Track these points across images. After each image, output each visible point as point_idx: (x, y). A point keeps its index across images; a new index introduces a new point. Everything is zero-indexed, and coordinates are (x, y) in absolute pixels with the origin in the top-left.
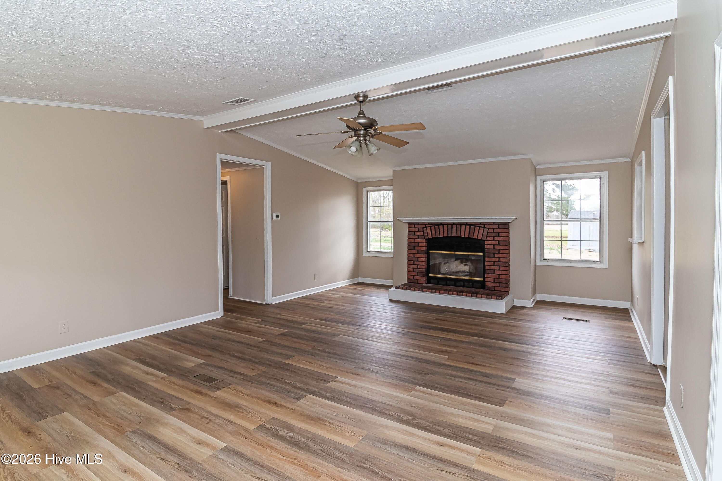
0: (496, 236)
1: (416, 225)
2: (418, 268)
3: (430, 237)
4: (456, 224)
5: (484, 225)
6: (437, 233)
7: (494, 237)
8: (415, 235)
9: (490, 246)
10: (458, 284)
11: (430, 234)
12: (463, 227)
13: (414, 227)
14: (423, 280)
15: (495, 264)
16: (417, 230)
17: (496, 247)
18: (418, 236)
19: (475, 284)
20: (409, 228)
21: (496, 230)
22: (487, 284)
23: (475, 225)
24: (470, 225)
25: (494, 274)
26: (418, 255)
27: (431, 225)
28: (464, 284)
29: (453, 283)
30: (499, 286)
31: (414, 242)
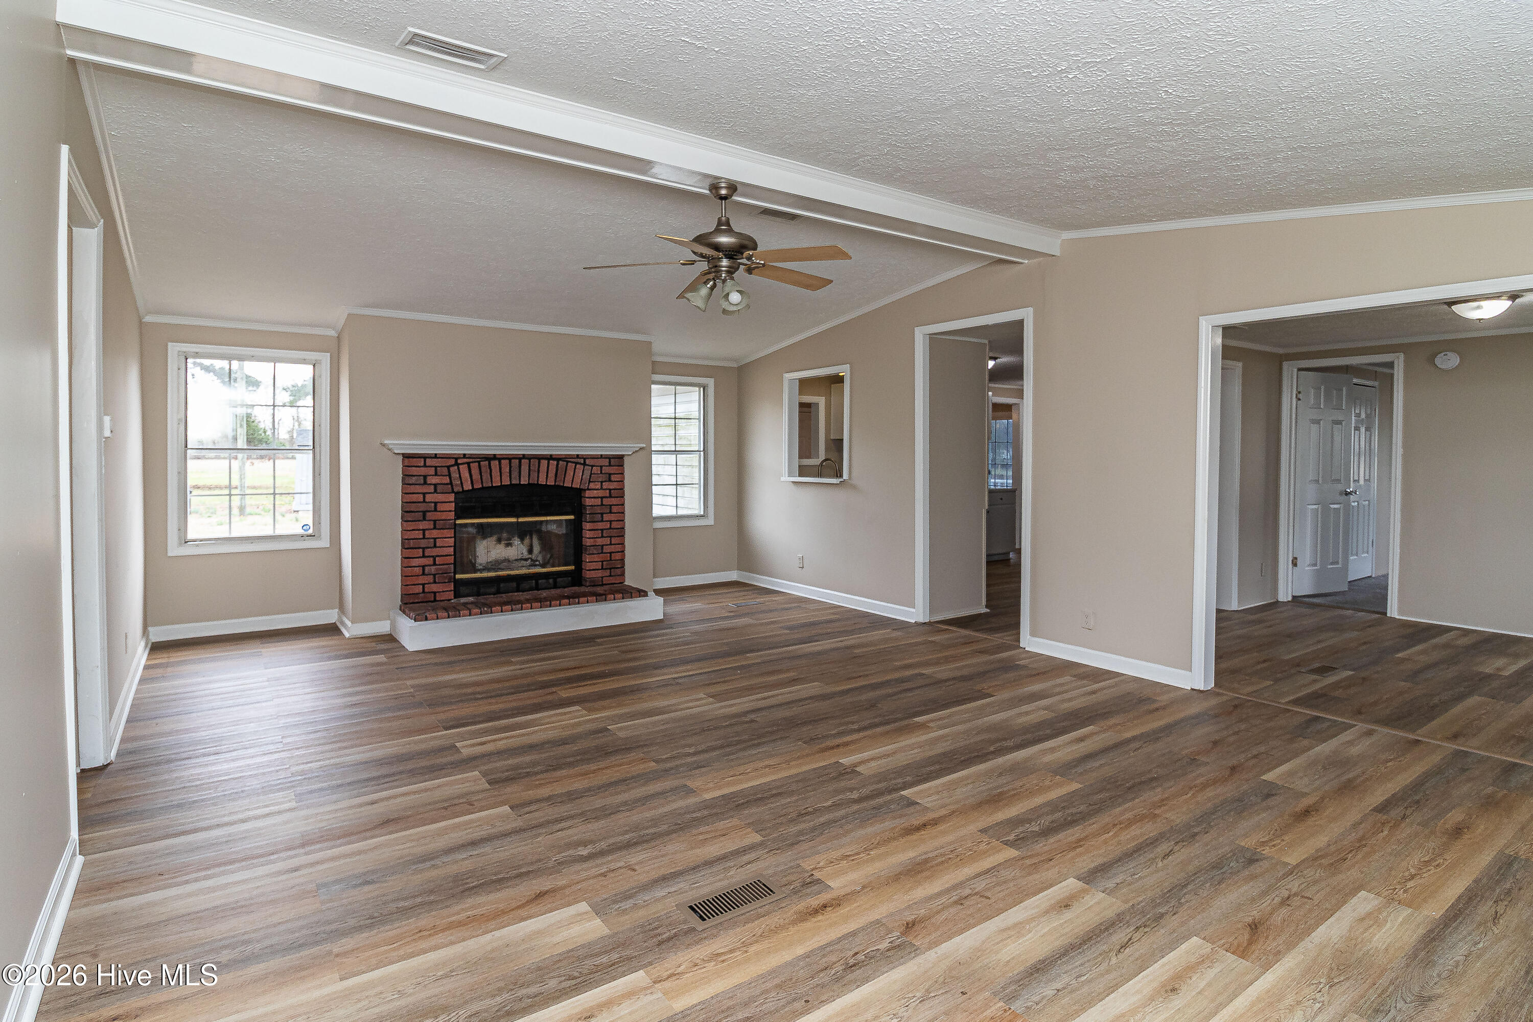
0: (605, 481)
1: (428, 460)
2: (435, 564)
3: (468, 486)
4: (530, 458)
5: (585, 459)
6: (486, 476)
7: (602, 482)
8: (425, 483)
9: (596, 500)
10: (525, 585)
11: (467, 480)
12: (544, 463)
13: (422, 464)
14: (445, 590)
15: (604, 535)
16: (432, 471)
17: (605, 501)
18: (435, 485)
19: (559, 580)
20: (405, 466)
21: (605, 470)
22: (588, 575)
23: (566, 459)
24: (558, 459)
25: (602, 553)
26: (435, 534)
27: (471, 460)
28: (537, 583)
29: (514, 584)
30: (610, 576)
31: (424, 501)
